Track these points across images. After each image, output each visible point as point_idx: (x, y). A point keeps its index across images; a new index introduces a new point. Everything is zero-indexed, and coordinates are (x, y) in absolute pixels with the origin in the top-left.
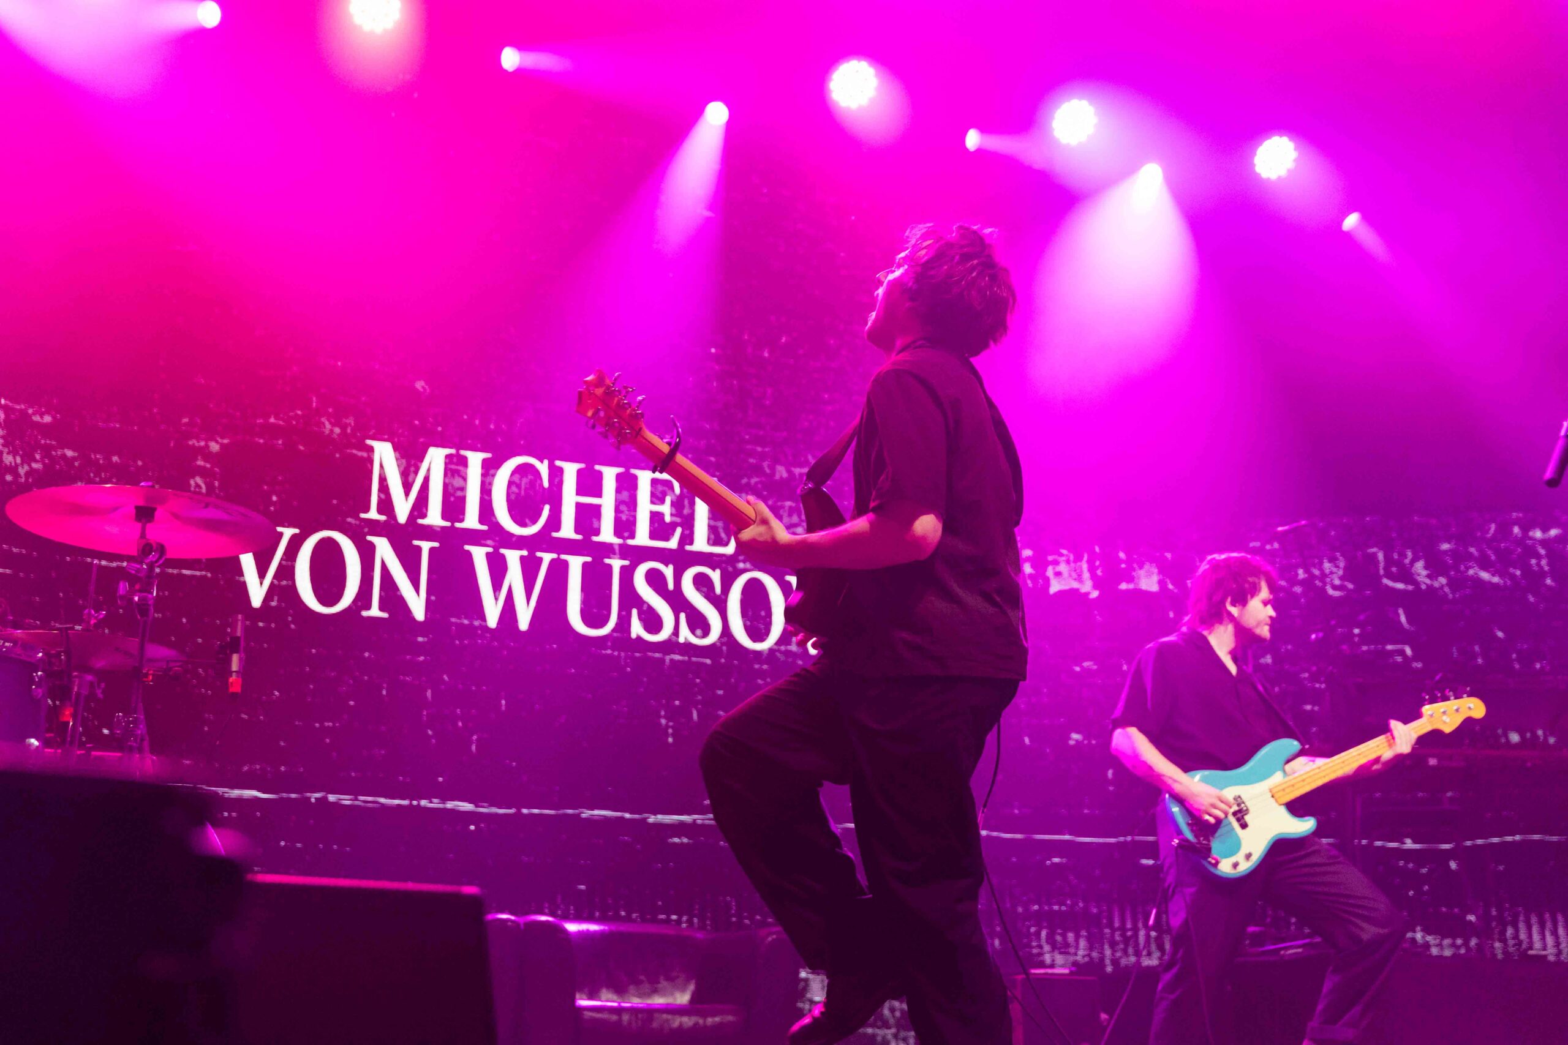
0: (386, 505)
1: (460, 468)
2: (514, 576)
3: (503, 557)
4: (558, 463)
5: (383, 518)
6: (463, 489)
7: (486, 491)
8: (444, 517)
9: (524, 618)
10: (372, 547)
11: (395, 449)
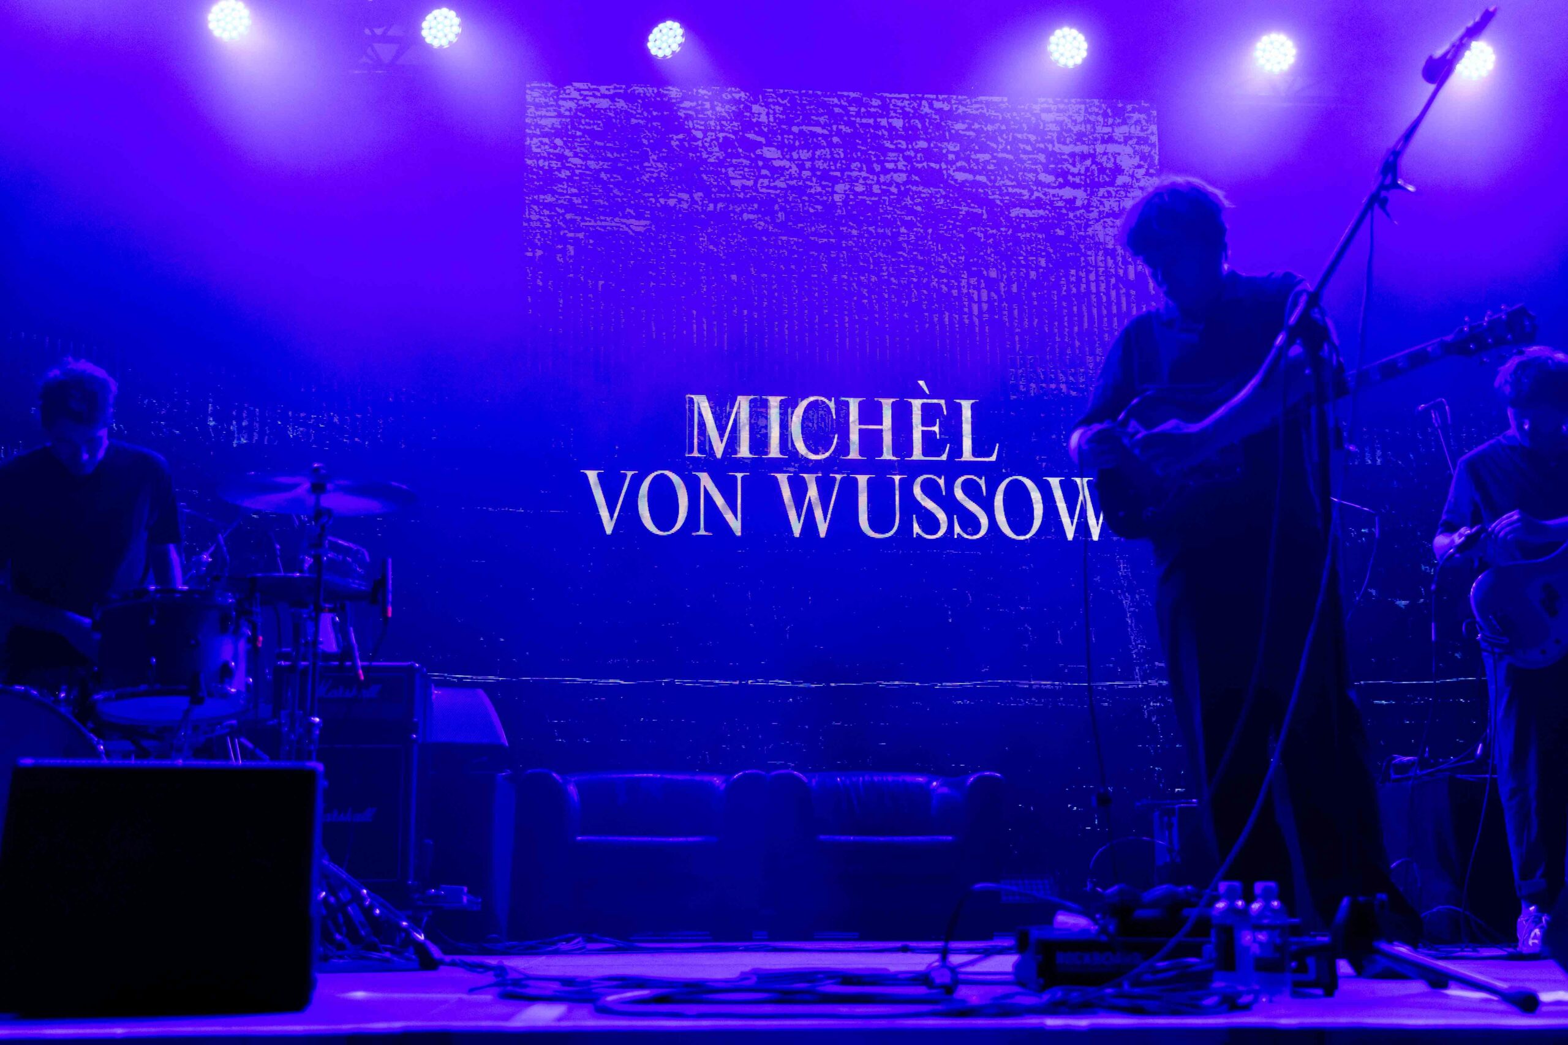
0: (705, 445)
1: (763, 410)
2: (813, 492)
4: (844, 399)
5: (704, 456)
6: (766, 427)
7: (784, 426)
8: (752, 450)
9: (823, 527)
10: (698, 480)
11: (709, 399)
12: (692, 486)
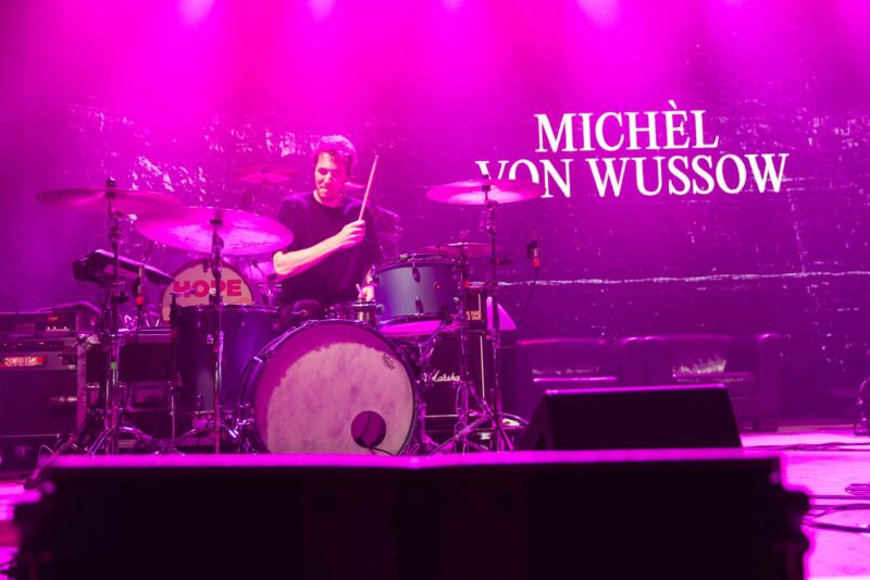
0: (547, 144)
1: (579, 122)
2: (610, 171)
3: (604, 163)
4: (626, 113)
5: (545, 151)
7: (593, 132)
9: (617, 190)
10: (542, 165)
11: (548, 117)
12: (541, 169)
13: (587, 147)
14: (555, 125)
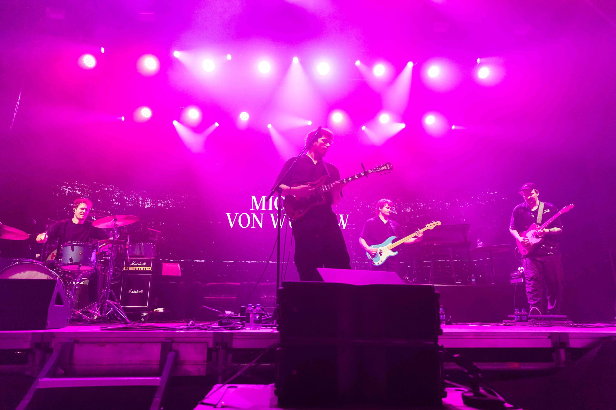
7: (273, 203)
8: (265, 208)
9: (281, 226)
10: (252, 215)
11: (256, 197)
12: (251, 217)
13: (270, 209)
14: (258, 200)
